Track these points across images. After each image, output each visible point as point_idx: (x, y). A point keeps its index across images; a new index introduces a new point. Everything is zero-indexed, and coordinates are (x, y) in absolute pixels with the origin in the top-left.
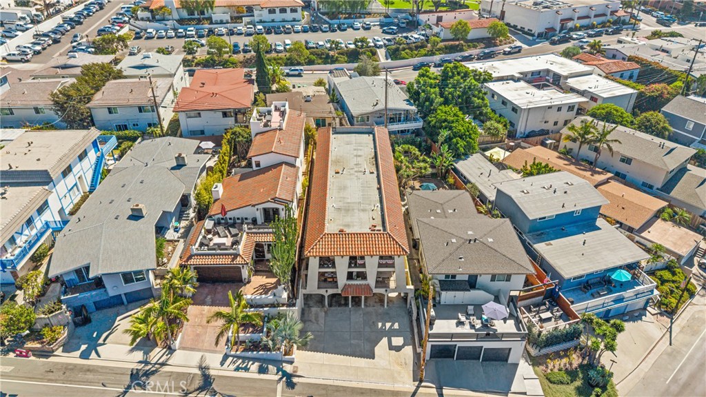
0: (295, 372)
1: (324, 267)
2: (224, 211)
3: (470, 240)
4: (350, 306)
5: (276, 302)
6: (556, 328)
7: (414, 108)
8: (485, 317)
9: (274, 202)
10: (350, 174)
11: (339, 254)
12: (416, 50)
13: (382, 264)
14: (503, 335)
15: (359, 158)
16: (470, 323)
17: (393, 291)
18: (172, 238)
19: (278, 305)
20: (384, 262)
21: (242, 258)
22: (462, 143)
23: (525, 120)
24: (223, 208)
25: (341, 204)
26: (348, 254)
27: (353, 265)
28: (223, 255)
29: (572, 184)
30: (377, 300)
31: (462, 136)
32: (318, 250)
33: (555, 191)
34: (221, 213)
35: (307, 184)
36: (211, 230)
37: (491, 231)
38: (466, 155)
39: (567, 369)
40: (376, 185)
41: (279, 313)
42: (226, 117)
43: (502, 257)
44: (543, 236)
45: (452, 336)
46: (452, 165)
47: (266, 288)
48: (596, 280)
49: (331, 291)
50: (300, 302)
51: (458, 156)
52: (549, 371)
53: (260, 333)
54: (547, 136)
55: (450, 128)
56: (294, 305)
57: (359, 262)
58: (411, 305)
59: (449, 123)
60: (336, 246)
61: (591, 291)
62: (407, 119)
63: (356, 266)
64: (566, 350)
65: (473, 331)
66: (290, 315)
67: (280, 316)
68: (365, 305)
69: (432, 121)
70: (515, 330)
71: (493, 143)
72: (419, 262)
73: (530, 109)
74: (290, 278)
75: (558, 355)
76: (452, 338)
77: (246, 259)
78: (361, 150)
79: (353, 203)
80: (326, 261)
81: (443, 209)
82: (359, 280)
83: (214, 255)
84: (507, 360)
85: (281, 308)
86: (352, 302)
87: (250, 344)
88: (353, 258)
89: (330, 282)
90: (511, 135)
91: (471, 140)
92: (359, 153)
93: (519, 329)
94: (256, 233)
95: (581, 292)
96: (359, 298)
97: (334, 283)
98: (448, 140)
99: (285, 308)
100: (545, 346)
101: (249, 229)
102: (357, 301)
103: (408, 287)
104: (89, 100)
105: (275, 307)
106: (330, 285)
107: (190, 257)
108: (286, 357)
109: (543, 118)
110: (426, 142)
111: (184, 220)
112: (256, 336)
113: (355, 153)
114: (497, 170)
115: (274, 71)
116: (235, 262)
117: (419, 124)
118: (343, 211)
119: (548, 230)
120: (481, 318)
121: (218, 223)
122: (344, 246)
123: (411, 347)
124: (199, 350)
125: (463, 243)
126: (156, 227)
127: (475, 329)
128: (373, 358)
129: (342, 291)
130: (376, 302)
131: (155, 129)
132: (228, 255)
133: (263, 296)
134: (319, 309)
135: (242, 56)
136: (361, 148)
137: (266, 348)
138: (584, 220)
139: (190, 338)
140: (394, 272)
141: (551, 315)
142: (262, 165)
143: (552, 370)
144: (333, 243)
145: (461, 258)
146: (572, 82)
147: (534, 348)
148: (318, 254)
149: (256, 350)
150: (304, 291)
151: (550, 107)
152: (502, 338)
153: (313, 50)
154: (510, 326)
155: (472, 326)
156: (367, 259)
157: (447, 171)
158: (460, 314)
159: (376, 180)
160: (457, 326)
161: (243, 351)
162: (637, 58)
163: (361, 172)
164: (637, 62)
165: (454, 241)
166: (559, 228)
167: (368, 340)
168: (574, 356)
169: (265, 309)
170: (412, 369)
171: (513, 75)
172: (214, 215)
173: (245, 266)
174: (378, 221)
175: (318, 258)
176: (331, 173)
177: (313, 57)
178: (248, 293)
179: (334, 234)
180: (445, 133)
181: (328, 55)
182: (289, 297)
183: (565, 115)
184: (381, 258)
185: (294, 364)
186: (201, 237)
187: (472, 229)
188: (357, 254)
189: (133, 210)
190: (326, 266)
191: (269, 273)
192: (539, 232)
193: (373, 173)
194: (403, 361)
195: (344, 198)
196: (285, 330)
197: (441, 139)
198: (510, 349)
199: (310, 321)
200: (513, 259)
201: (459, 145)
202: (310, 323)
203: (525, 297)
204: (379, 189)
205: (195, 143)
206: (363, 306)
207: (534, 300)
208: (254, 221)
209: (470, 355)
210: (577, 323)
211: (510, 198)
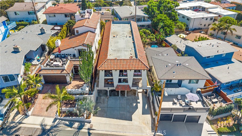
0: (91, 127)
1: (107, 76)
2: (60, 51)
3: (178, 65)
4: (120, 96)
5: (82, 93)
6: (221, 106)
7: (147, 15)
8: (186, 100)
9: (83, 46)
10: (120, 38)
11: (114, 69)
12: (146, 2)
13: (136, 75)
14: (197, 109)
15: (124, 32)
16: (179, 103)
17: (140, 88)
18: (36, 64)
19: (84, 94)
20: (136, 73)
21: (66, 71)
22: (168, 29)
23: (192, 23)
24: (59, 49)
25: (115, 49)
26: (119, 69)
27: (121, 75)
28: (57, 69)
29: (220, 43)
30: (133, 93)
31: (168, 26)
32: (104, 67)
33: (213, 46)
34: (58, 52)
35: (101, 43)
36: (53, 59)
37: (187, 61)
38: (170, 35)
39: (227, 126)
40: (132, 41)
41: (84, 98)
42: (66, 17)
43: (194, 72)
44: (208, 65)
45: (171, 109)
46: (164, 38)
47: (78, 86)
48: (235, 84)
49: (111, 88)
50: (95, 92)
51: (167, 35)
52: (219, 127)
53: (74, 107)
54: (202, 30)
55: (163, 22)
56: (92, 94)
57: (124, 73)
58: (149, 95)
59: (162, 20)
60: (113, 65)
61: (234, 90)
62: (144, 21)
63: (122, 76)
64: (226, 117)
65: (181, 107)
66: (89, 98)
67: (84, 99)
68: (127, 96)
69: (155, 20)
70: (202, 107)
71: (180, 32)
72: (151, 77)
73: (195, 18)
74: (90, 81)
75: (222, 119)
76: (171, 111)
77: (68, 71)
78: (125, 29)
79: (121, 48)
80: (108, 73)
81: (162, 54)
82: (124, 83)
83: (52, 69)
84: (198, 122)
85: (85, 95)
86: (121, 94)
87: (68, 113)
88: (121, 71)
89: (111, 84)
90: (187, 29)
91: (172, 28)
92: (124, 30)
93: (204, 106)
94: (75, 61)
95: (229, 90)
96: (124, 92)
97: (112, 85)
98: (163, 27)
99: (87, 95)
100: (216, 115)
101: (71, 59)
102: (123, 93)
103: (148, 86)
104: (6, 9)
105: (82, 95)
106: (110, 85)
107: (40, 71)
108: (87, 120)
109: (200, 23)
110: (153, 30)
111: (43, 57)
112: (71, 109)
113: (122, 30)
114: (184, 41)
115: (89, 4)
116: (62, 73)
117: (149, 23)
118: (116, 51)
119: (210, 63)
120: (185, 101)
121: (57, 56)
122: (117, 65)
123: (150, 115)
124: (42, 116)
125: (174, 66)
126: (26, 57)
127: (182, 106)
128: (131, 121)
129: (116, 88)
130: (132, 94)
131: (35, 22)
132: (59, 69)
133: (77, 90)
134: (104, 97)
135: (78, 3)
136: (125, 28)
137: (76, 115)
138: (226, 59)
139: (38, 110)
140: (141, 79)
141: (217, 100)
142: (80, 33)
143: (220, 127)
144: (111, 63)
145: (174, 72)
146: (210, 10)
147: (210, 116)
148: (104, 69)
149: (71, 116)
150: (98, 88)
151: (203, 18)
152: (196, 110)
153: (106, 1)
154: (199, 105)
155: (181, 105)
156: (128, 71)
157: (162, 41)
158: (174, 99)
159: (132, 39)
160: (173, 105)
161: (64, 117)
162: (234, 2)
163: (125, 36)
164: (235, 4)
165: (170, 65)
166: (215, 62)
167: (129, 112)
168: (230, 120)
169: (77, 96)
170: (151, 126)
171: (186, 8)
172: (55, 53)
173: (68, 75)
174: (134, 55)
175: (104, 71)
176: (111, 36)
177: (105, 4)
178: (69, 88)
179: (112, 60)
180: (161, 24)
181: (111, 3)
182: (89, 91)
183: (209, 22)
184: (135, 71)
185: (91, 123)
186: (47, 61)
187: (178, 60)
188: (123, 69)
189: (14, 48)
190: (108, 75)
191: (81, 80)
192: (207, 64)
193: (130, 37)
194: (146, 122)
195: (117, 46)
196: (85, 105)
197: (159, 27)
198: (200, 116)
199: (100, 102)
200: (199, 72)
201: (167, 30)
202: (100, 104)
203: (204, 92)
204: (134, 43)
205: (52, 26)
206: (126, 96)
207: (208, 93)
208: (74, 56)
209: (180, 119)
210: (231, 103)
211: (193, 48)
